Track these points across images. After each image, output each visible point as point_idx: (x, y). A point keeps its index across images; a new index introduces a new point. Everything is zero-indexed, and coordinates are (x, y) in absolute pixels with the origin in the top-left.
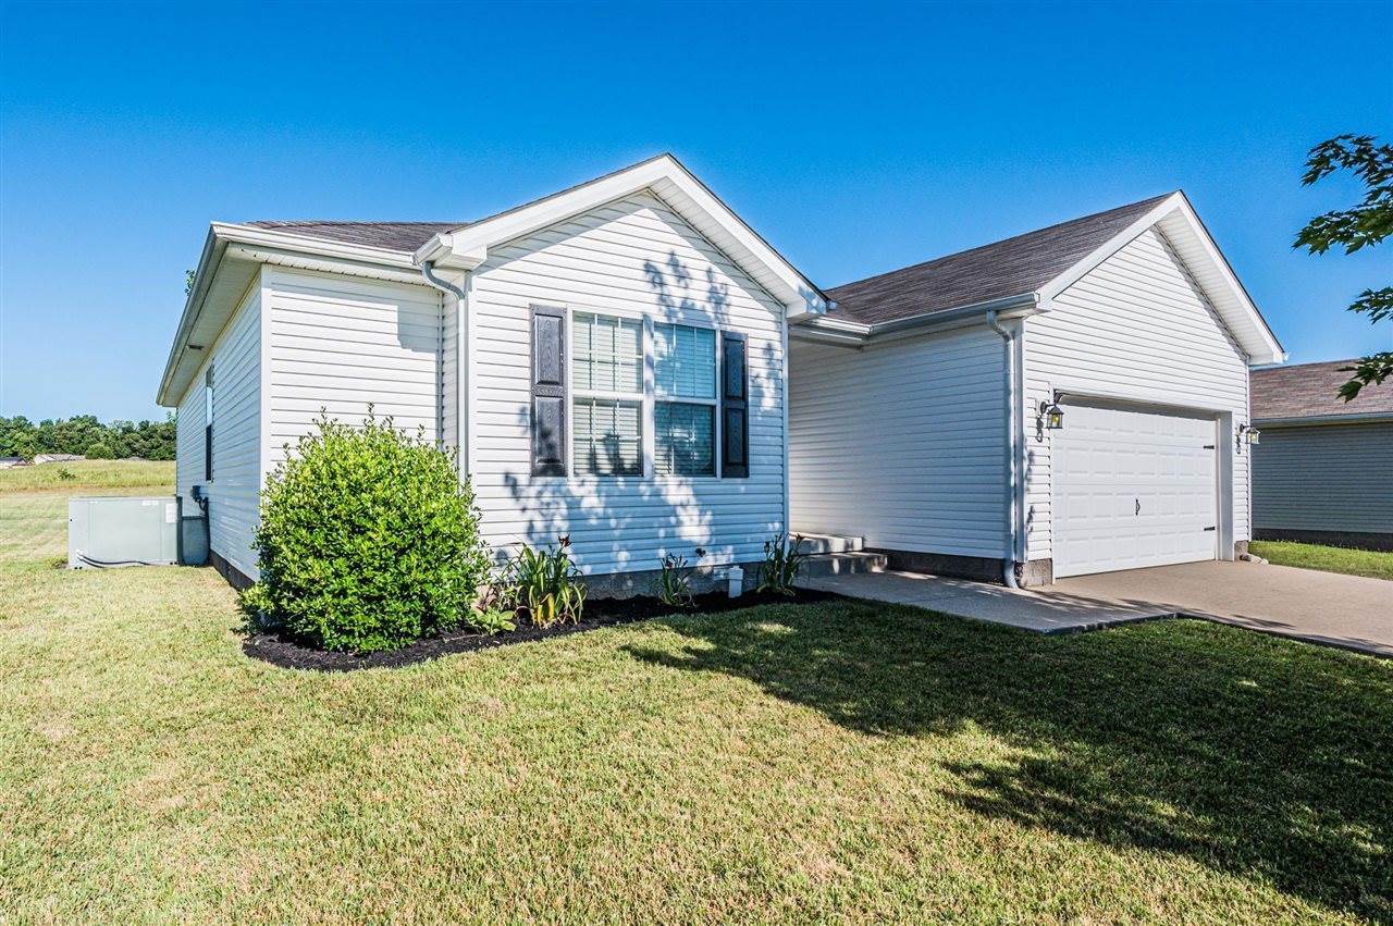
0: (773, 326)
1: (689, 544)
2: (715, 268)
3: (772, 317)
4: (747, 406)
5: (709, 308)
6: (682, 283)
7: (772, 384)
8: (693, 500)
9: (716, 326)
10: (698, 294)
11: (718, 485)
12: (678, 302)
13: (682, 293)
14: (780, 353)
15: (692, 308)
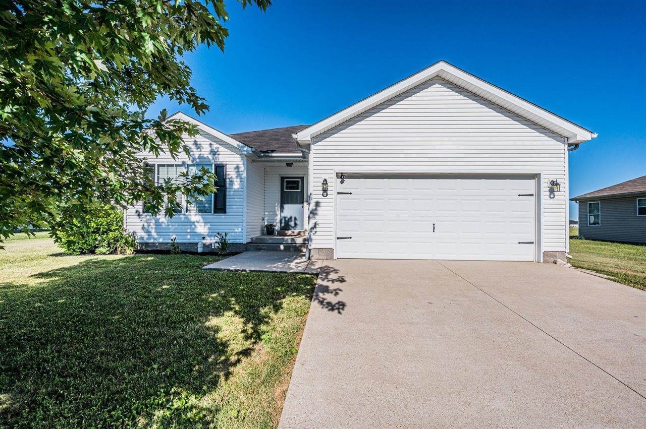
0: (240, 159)
1: (200, 235)
2: (213, 143)
3: (239, 156)
4: (226, 188)
5: (210, 157)
6: (199, 150)
7: (238, 180)
8: (202, 220)
9: (212, 162)
10: (206, 152)
11: (212, 216)
12: (197, 156)
13: (199, 153)
14: (242, 168)
15: (203, 158)
